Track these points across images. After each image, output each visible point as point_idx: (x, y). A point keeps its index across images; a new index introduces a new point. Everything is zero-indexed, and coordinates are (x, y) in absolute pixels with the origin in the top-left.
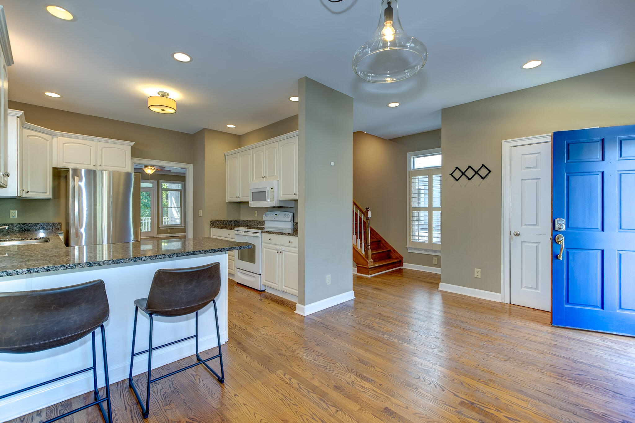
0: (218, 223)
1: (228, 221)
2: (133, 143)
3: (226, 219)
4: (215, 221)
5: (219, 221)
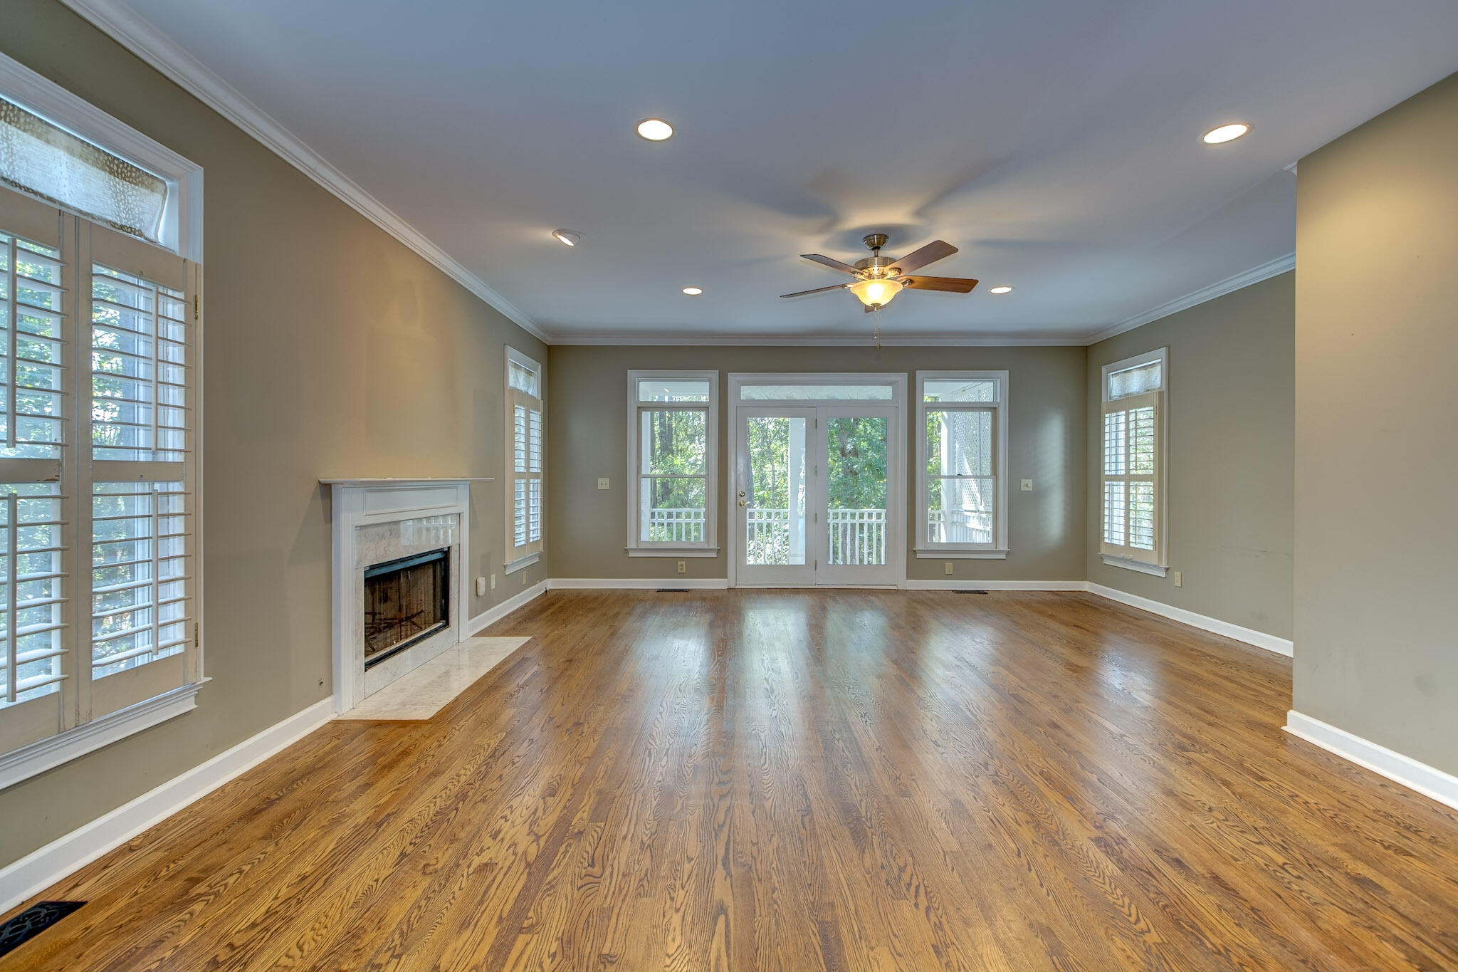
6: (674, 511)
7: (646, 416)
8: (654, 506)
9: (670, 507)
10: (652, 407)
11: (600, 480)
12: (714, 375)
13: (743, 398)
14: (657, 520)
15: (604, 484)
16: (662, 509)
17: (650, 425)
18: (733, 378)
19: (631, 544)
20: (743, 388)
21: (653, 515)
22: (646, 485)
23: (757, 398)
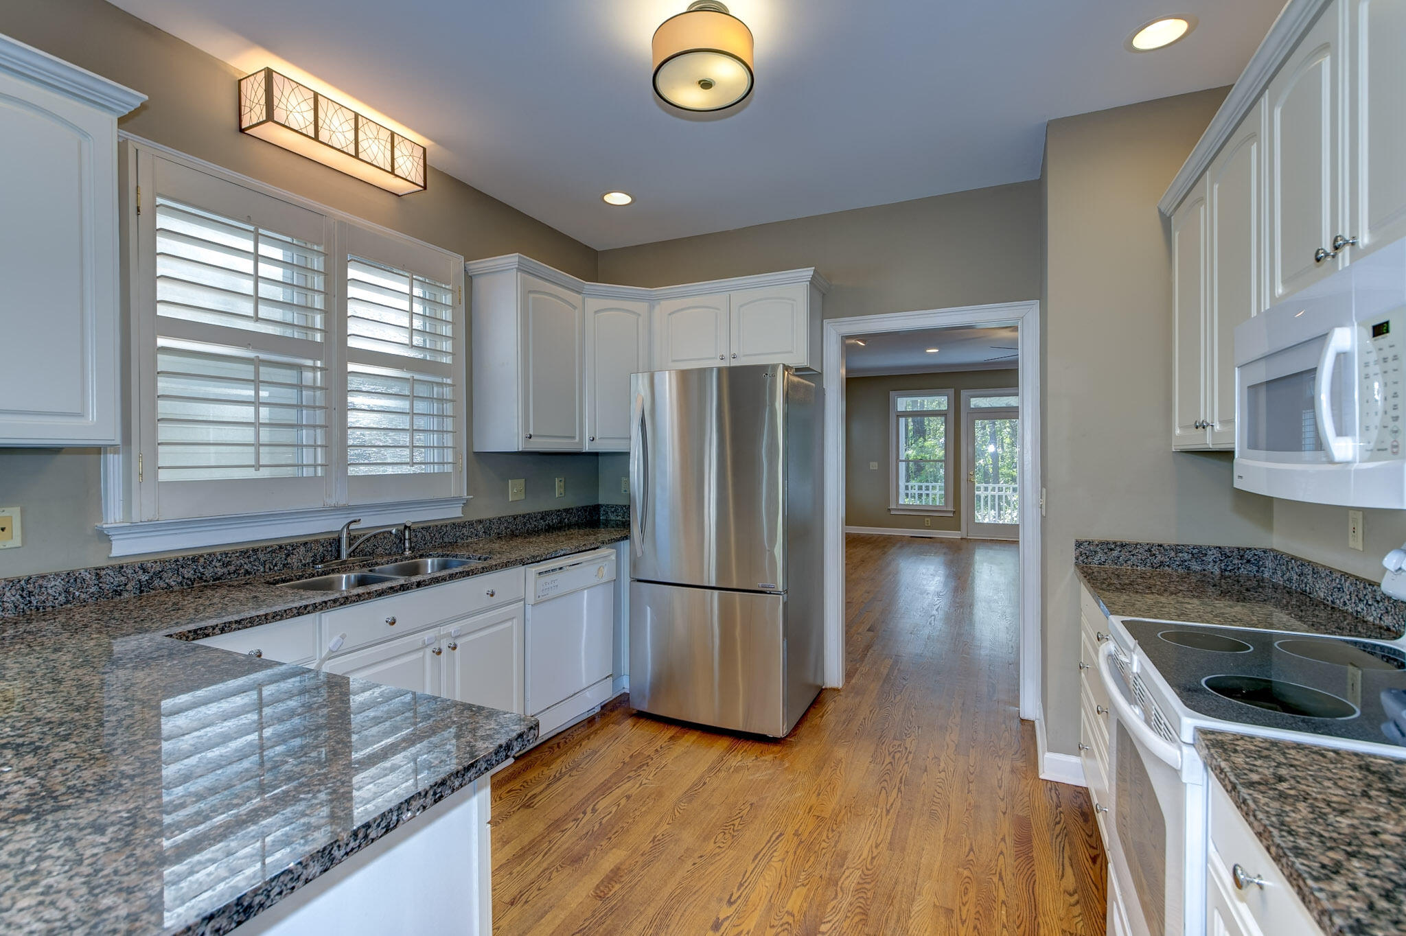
0: (1115, 553)
1: (1177, 549)
2: (808, 272)
3: (1173, 541)
4: (1102, 543)
5: (1123, 546)
6: (924, 484)
7: (902, 421)
8: (907, 481)
9: (920, 481)
10: (906, 414)
11: (871, 463)
12: (951, 392)
13: (972, 406)
14: (910, 492)
15: (874, 466)
16: (914, 483)
17: (905, 426)
18: (964, 393)
19: (893, 506)
20: (972, 399)
21: (907, 488)
22: (902, 466)
23: (983, 406)
